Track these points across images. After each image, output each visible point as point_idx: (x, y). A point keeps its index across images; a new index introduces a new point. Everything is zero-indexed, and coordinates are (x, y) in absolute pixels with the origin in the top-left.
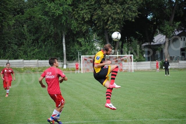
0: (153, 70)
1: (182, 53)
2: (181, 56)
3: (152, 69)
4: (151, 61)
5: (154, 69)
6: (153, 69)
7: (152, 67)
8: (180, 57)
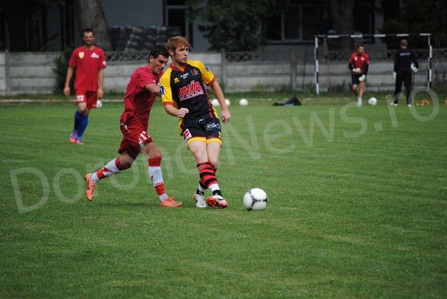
0: (18, 97)
1: (171, 12)
2: (164, 29)
3: (14, 93)
4: (11, 51)
5: (25, 96)
6: (21, 92)
7: (15, 82)
8: (162, 33)
